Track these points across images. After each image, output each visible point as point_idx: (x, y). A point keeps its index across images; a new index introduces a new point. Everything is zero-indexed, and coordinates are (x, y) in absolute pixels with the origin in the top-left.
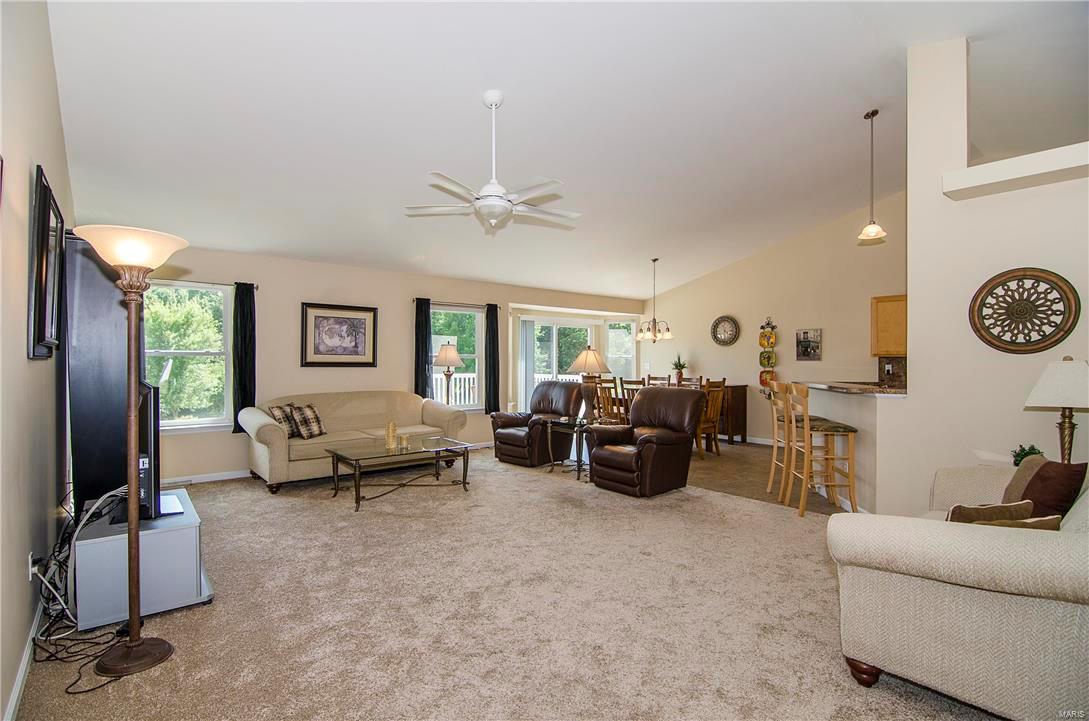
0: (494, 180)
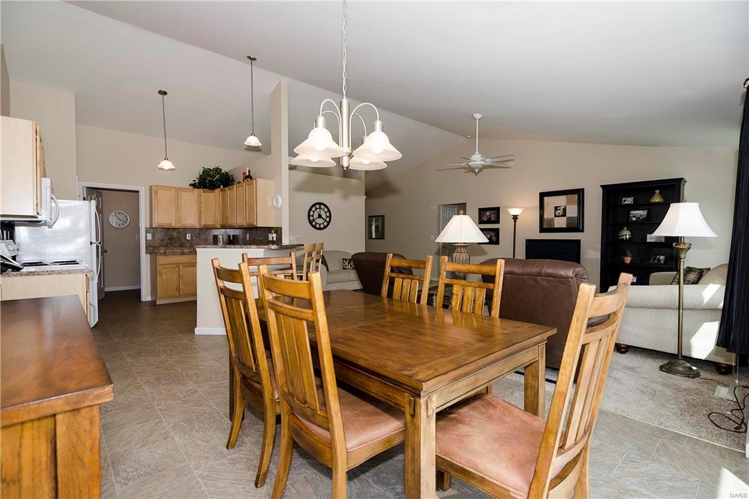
0: (477, 152)
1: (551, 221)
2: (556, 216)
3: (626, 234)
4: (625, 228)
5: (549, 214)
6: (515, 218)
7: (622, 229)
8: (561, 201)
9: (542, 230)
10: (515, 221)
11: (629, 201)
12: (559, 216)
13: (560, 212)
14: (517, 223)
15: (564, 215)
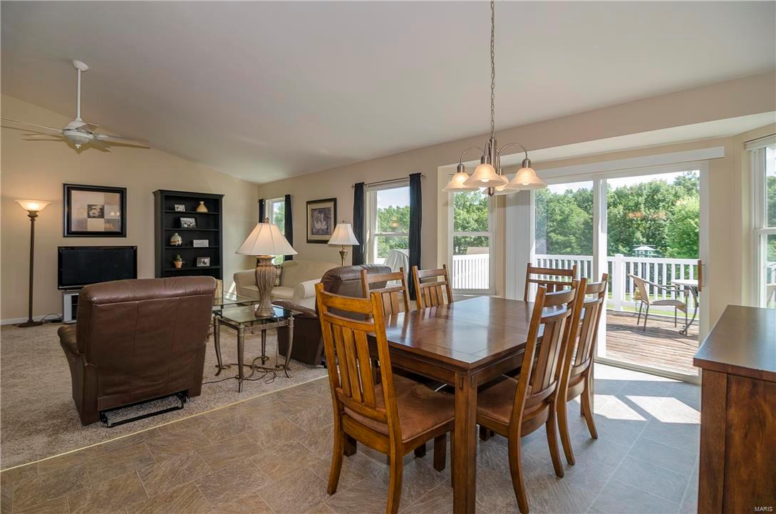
0: (79, 118)
1: (83, 222)
2: (89, 217)
3: (178, 240)
4: (177, 234)
5: (78, 213)
6: (33, 215)
7: (173, 235)
8: (98, 199)
9: (70, 233)
10: (33, 220)
11: (180, 208)
12: (94, 217)
13: (96, 212)
14: (35, 223)
15: (102, 215)
